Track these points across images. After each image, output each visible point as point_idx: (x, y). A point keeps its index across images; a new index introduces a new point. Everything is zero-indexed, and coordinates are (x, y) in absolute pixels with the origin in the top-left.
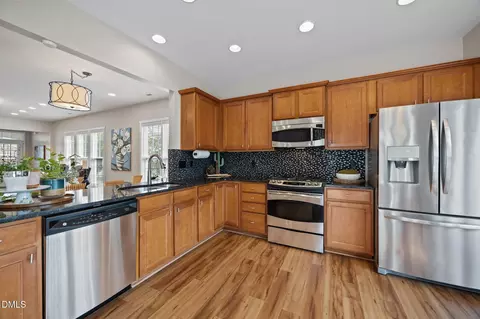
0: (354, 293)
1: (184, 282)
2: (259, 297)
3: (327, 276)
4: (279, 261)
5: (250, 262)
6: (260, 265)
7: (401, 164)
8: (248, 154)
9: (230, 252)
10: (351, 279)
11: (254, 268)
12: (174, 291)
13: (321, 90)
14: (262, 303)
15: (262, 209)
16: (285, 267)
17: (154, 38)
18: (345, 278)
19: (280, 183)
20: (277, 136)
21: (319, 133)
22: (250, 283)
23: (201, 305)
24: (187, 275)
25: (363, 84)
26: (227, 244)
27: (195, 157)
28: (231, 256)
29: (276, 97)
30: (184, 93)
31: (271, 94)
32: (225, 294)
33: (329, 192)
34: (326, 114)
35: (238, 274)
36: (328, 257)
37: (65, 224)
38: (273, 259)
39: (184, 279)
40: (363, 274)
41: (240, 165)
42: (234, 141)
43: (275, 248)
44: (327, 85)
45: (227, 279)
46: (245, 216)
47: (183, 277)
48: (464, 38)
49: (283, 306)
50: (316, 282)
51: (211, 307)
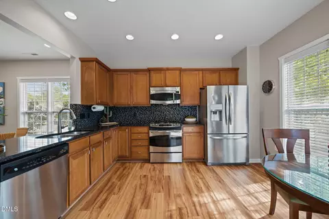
0: (201, 176)
1: (106, 199)
2: (159, 192)
3: (188, 173)
4: (161, 171)
5: (145, 176)
6: (151, 176)
7: (215, 113)
8: (131, 108)
9: (129, 173)
10: (198, 171)
11: (149, 179)
12: (101, 207)
13: (178, 72)
14: (163, 194)
15: (146, 143)
16: (166, 174)
17: (65, 14)
18: (196, 172)
19: (157, 125)
20: (153, 97)
21: (178, 96)
22: (150, 187)
23: (126, 207)
24: (106, 195)
25: (197, 72)
26: (124, 170)
27: (94, 110)
28: (131, 175)
29: (152, 72)
30: (83, 60)
31: (149, 70)
32: (139, 197)
33: (184, 128)
34: (180, 86)
35: (141, 184)
36: (184, 164)
37: (16, 169)
38: (158, 171)
39: (104, 198)
40: (202, 168)
41: (125, 116)
42: (123, 99)
43: (155, 165)
44: (181, 70)
45: (136, 189)
46: (134, 149)
47: (103, 196)
48: (232, 58)
49: (174, 192)
50: (184, 177)
51: (134, 206)
